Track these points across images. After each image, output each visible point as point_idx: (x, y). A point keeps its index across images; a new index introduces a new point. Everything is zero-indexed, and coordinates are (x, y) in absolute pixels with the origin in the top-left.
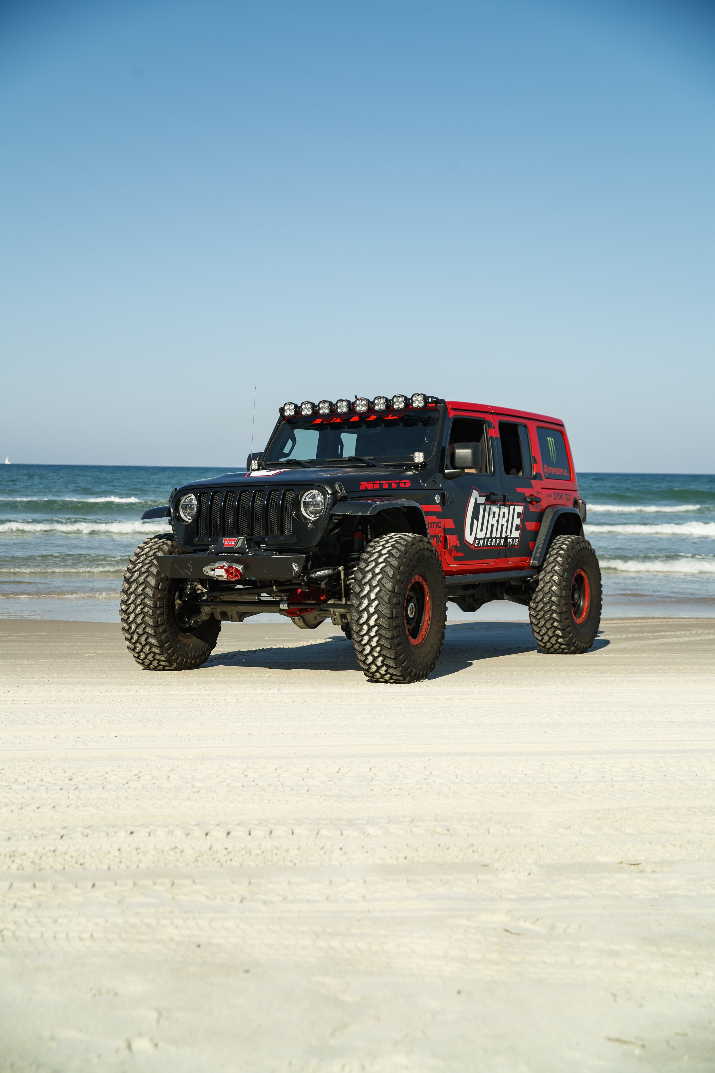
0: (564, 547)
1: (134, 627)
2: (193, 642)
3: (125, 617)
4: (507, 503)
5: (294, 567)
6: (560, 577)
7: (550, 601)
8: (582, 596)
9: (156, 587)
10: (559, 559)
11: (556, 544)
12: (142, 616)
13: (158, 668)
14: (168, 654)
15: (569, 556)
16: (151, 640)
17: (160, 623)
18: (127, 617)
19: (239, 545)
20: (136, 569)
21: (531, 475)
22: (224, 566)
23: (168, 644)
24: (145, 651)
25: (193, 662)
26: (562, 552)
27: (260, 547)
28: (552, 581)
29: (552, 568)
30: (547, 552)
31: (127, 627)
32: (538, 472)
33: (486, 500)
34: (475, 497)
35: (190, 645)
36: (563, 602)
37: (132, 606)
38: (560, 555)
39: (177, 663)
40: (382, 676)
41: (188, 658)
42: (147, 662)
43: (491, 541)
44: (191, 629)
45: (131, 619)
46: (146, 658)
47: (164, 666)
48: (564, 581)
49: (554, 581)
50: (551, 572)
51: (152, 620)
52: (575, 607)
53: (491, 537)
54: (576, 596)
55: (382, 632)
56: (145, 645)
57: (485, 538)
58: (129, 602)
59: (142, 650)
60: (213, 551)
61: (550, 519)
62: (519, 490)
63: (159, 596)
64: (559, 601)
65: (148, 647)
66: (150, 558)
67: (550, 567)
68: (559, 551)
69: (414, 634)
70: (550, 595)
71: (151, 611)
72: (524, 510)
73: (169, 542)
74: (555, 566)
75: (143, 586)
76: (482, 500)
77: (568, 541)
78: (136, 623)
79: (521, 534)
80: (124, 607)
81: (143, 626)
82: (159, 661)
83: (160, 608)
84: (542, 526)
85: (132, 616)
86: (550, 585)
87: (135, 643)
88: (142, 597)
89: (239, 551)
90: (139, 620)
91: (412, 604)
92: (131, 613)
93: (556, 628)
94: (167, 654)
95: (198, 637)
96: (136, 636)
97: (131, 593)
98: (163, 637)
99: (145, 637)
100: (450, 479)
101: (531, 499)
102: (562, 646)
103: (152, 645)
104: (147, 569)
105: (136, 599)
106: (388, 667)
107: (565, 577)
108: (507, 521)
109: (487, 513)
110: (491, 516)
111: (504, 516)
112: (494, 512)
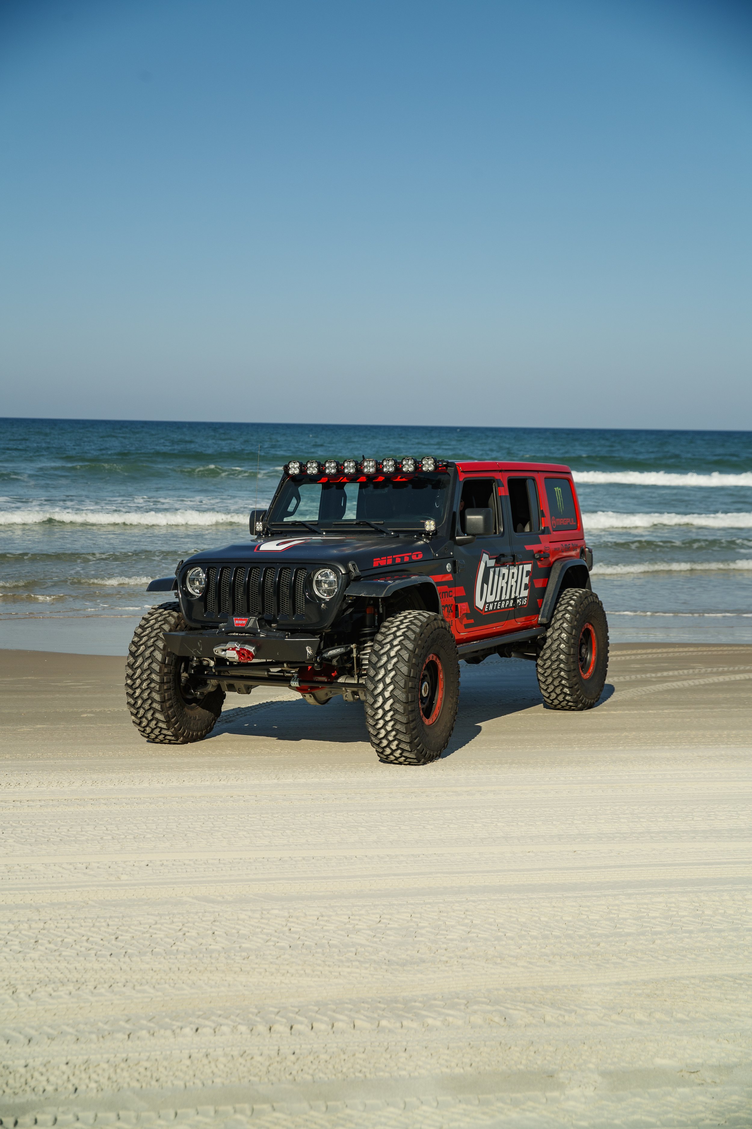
0: (572, 602)
1: (140, 702)
2: (198, 713)
3: (131, 691)
4: (517, 563)
5: (308, 650)
6: (568, 635)
7: (558, 659)
8: (589, 649)
9: (163, 662)
10: (567, 616)
11: (564, 599)
12: (149, 691)
13: (164, 742)
14: (175, 728)
15: (576, 611)
16: (158, 715)
17: (166, 698)
18: (133, 692)
19: (250, 625)
20: (141, 642)
21: (539, 530)
22: (236, 647)
23: (174, 719)
24: (151, 725)
25: (199, 734)
26: (570, 608)
27: (271, 626)
28: (560, 639)
29: (560, 626)
30: (555, 608)
31: (133, 702)
32: (546, 526)
33: (496, 562)
34: (486, 561)
35: (196, 717)
36: (572, 660)
37: (138, 681)
38: (568, 612)
39: (184, 737)
40: (397, 759)
41: (193, 731)
42: (153, 736)
43: (501, 604)
44: (196, 700)
45: (137, 694)
46: (152, 732)
47: (170, 740)
48: (573, 638)
49: (562, 639)
50: (558, 629)
51: (159, 696)
52: (582, 661)
53: (500, 600)
54: (583, 650)
55: (397, 717)
56: (152, 720)
57: (494, 602)
58: (135, 677)
59: (147, 725)
60: (223, 630)
61: (558, 574)
62: (528, 548)
63: (166, 670)
64: (567, 659)
65: (154, 722)
66: (156, 631)
67: (559, 623)
68: (568, 607)
69: (428, 713)
70: (558, 653)
71: (158, 686)
72: (532, 568)
73: (175, 614)
74: (563, 623)
75: (150, 661)
76: (492, 563)
77: (576, 596)
78: (142, 698)
79: (529, 592)
80: (129, 682)
81: (149, 702)
82: (166, 735)
83: (167, 682)
84: (550, 581)
85: (138, 691)
86: (558, 642)
87: (141, 718)
88: (149, 672)
89: (250, 630)
90: (145, 695)
91: (426, 683)
92: (137, 688)
93: (564, 686)
94: (173, 729)
95: (203, 708)
96: (142, 711)
97: (137, 668)
98: (169, 712)
99: (151, 712)
100: (460, 545)
101: (540, 556)
102: (570, 704)
103: (158, 721)
104: (153, 642)
105: (142, 673)
106: (403, 750)
107: (573, 634)
108: (516, 582)
109: (496, 577)
110: (501, 578)
111: (513, 577)
112: (504, 574)
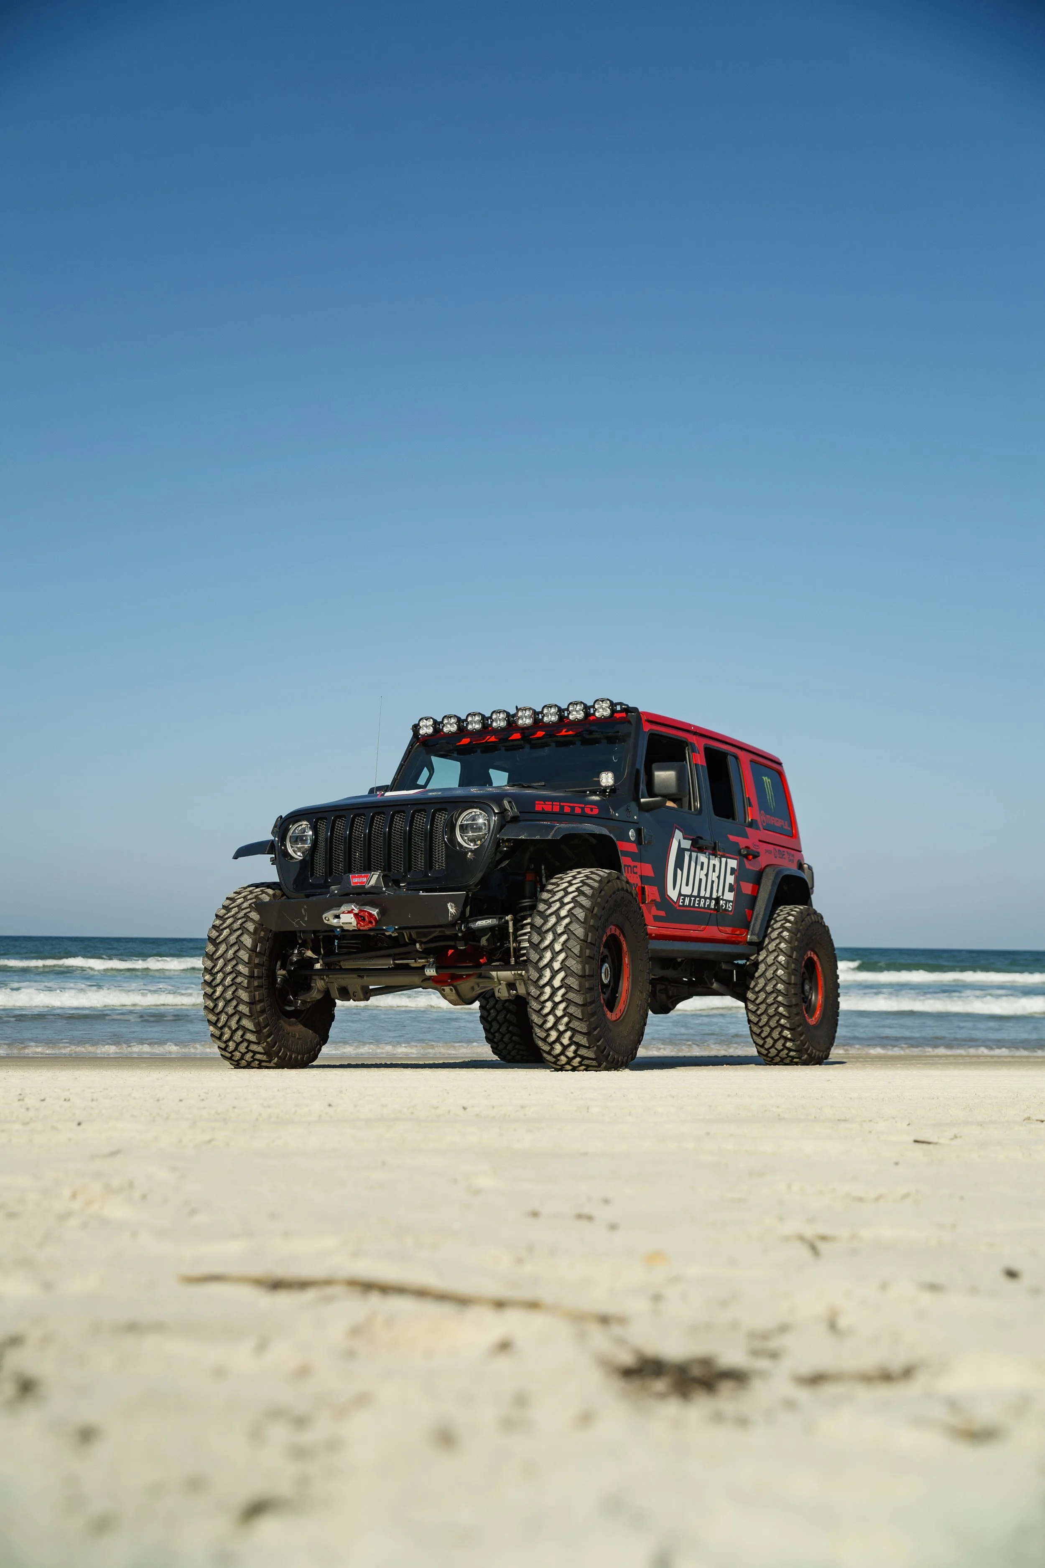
0: (792, 919)
1: (221, 1004)
2: (298, 1031)
3: (209, 990)
4: (719, 854)
5: (450, 908)
6: (787, 957)
7: (774, 990)
8: (814, 988)
9: (253, 950)
10: (785, 934)
11: (779, 915)
12: (233, 988)
13: (253, 1065)
14: (267, 1043)
15: (799, 931)
16: (245, 1022)
17: (257, 999)
18: (212, 991)
20: (225, 925)
21: (745, 822)
23: (267, 1029)
24: (235, 1038)
25: (299, 1058)
26: (788, 925)
28: (777, 964)
29: (776, 946)
30: (768, 926)
31: (211, 1005)
32: (754, 819)
33: (692, 845)
34: (679, 839)
35: (295, 1034)
36: (793, 995)
37: (220, 976)
38: (786, 929)
39: (279, 1058)
40: (570, 1061)
41: (292, 1052)
42: (237, 1055)
43: (699, 901)
44: (296, 1014)
45: (218, 994)
46: (236, 1049)
47: (261, 1061)
48: (793, 963)
49: (780, 963)
50: (774, 950)
51: (246, 994)
52: (805, 1001)
53: (699, 896)
54: (807, 987)
56: (237, 1029)
57: (691, 896)
58: (216, 970)
59: (231, 1038)
60: (337, 892)
61: (772, 881)
62: (732, 839)
63: (257, 960)
64: (787, 991)
65: (240, 1033)
66: (245, 911)
68: (785, 923)
69: (610, 1006)
70: (773, 982)
71: (246, 981)
72: (738, 866)
73: (273, 892)
74: (780, 943)
75: (236, 948)
76: (687, 844)
77: (795, 912)
78: (225, 999)
79: (736, 896)
80: (208, 977)
81: (234, 1003)
82: (255, 1053)
83: (258, 977)
84: (761, 890)
85: (219, 989)
86: (773, 968)
87: (222, 1028)
88: (234, 962)
89: (373, 890)
90: (229, 995)
91: (607, 965)
92: (218, 985)
93: (783, 1027)
94: (265, 1044)
95: (305, 1025)
96: (223, 1018)
97: (219, 958)
98: (261, 1019)
99: (236, 1018)
100: (647, 809)
101: (748, 853)
102: (792, 1054)
103: (246, 1030)
104: (241, 925)
105: (225, 965)
107: (794, 957)
108: (719, 877)
109: (693, 864)
110: (699, 867)
111: (714, 871)
112: (702, 864)
